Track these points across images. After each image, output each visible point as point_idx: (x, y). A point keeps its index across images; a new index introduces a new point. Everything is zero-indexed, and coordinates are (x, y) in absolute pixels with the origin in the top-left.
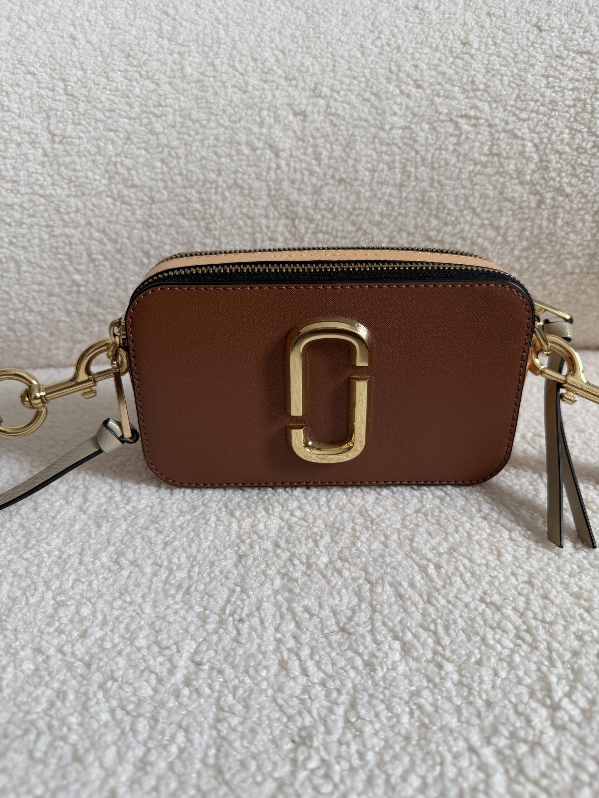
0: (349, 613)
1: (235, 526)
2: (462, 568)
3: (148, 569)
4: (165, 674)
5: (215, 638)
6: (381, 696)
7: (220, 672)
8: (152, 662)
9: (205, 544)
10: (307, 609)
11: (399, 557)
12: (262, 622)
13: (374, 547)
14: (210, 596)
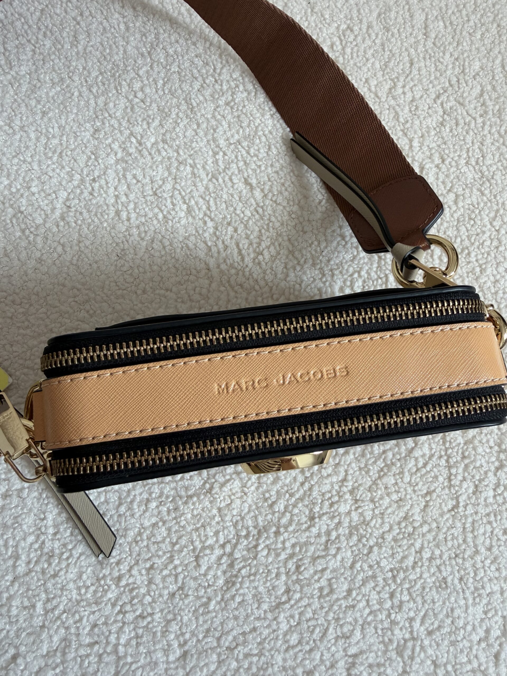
0: (161, 183)
1: (92, 102)
2: (240, 158)
3: (33, 136)
4: (49, 212)
5: (78, 191)
6: (168, 237)
7: (81, 213)
8: (41, 203)
9: (72, 117)
10: (134, 177)
11: (202, 144)
12: (107, 183)
13: (188, 134)
14: (75, 161)
